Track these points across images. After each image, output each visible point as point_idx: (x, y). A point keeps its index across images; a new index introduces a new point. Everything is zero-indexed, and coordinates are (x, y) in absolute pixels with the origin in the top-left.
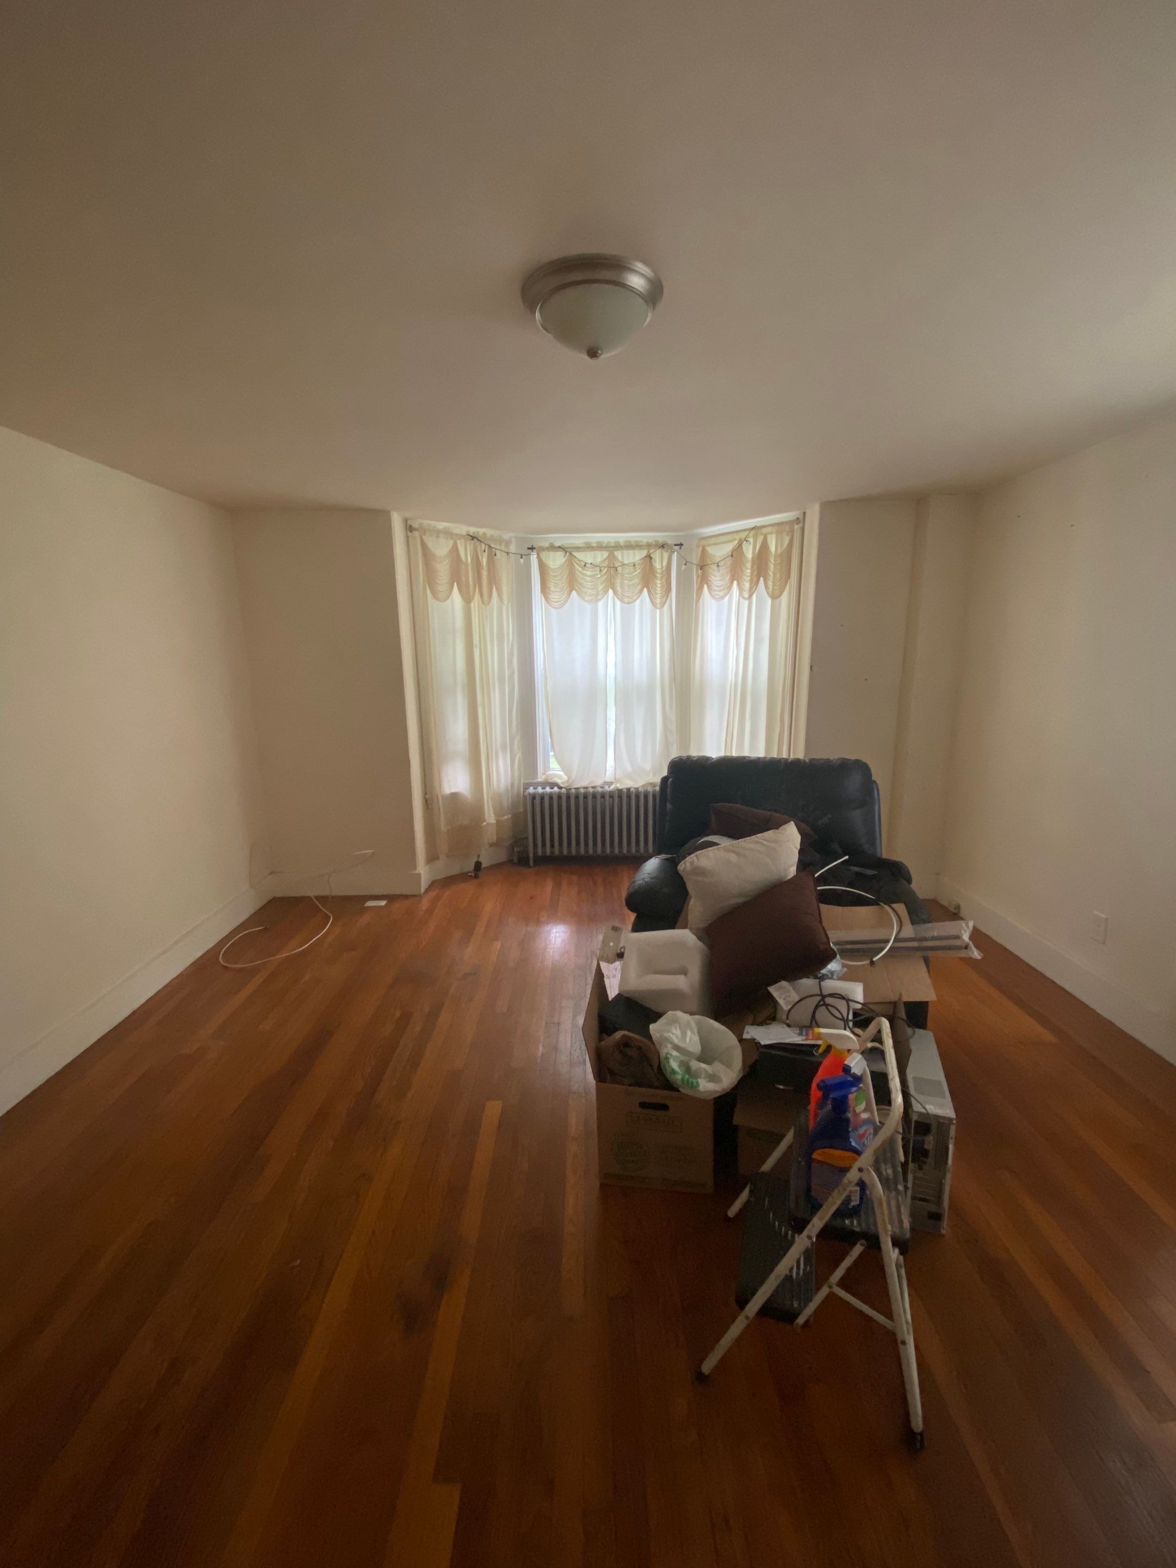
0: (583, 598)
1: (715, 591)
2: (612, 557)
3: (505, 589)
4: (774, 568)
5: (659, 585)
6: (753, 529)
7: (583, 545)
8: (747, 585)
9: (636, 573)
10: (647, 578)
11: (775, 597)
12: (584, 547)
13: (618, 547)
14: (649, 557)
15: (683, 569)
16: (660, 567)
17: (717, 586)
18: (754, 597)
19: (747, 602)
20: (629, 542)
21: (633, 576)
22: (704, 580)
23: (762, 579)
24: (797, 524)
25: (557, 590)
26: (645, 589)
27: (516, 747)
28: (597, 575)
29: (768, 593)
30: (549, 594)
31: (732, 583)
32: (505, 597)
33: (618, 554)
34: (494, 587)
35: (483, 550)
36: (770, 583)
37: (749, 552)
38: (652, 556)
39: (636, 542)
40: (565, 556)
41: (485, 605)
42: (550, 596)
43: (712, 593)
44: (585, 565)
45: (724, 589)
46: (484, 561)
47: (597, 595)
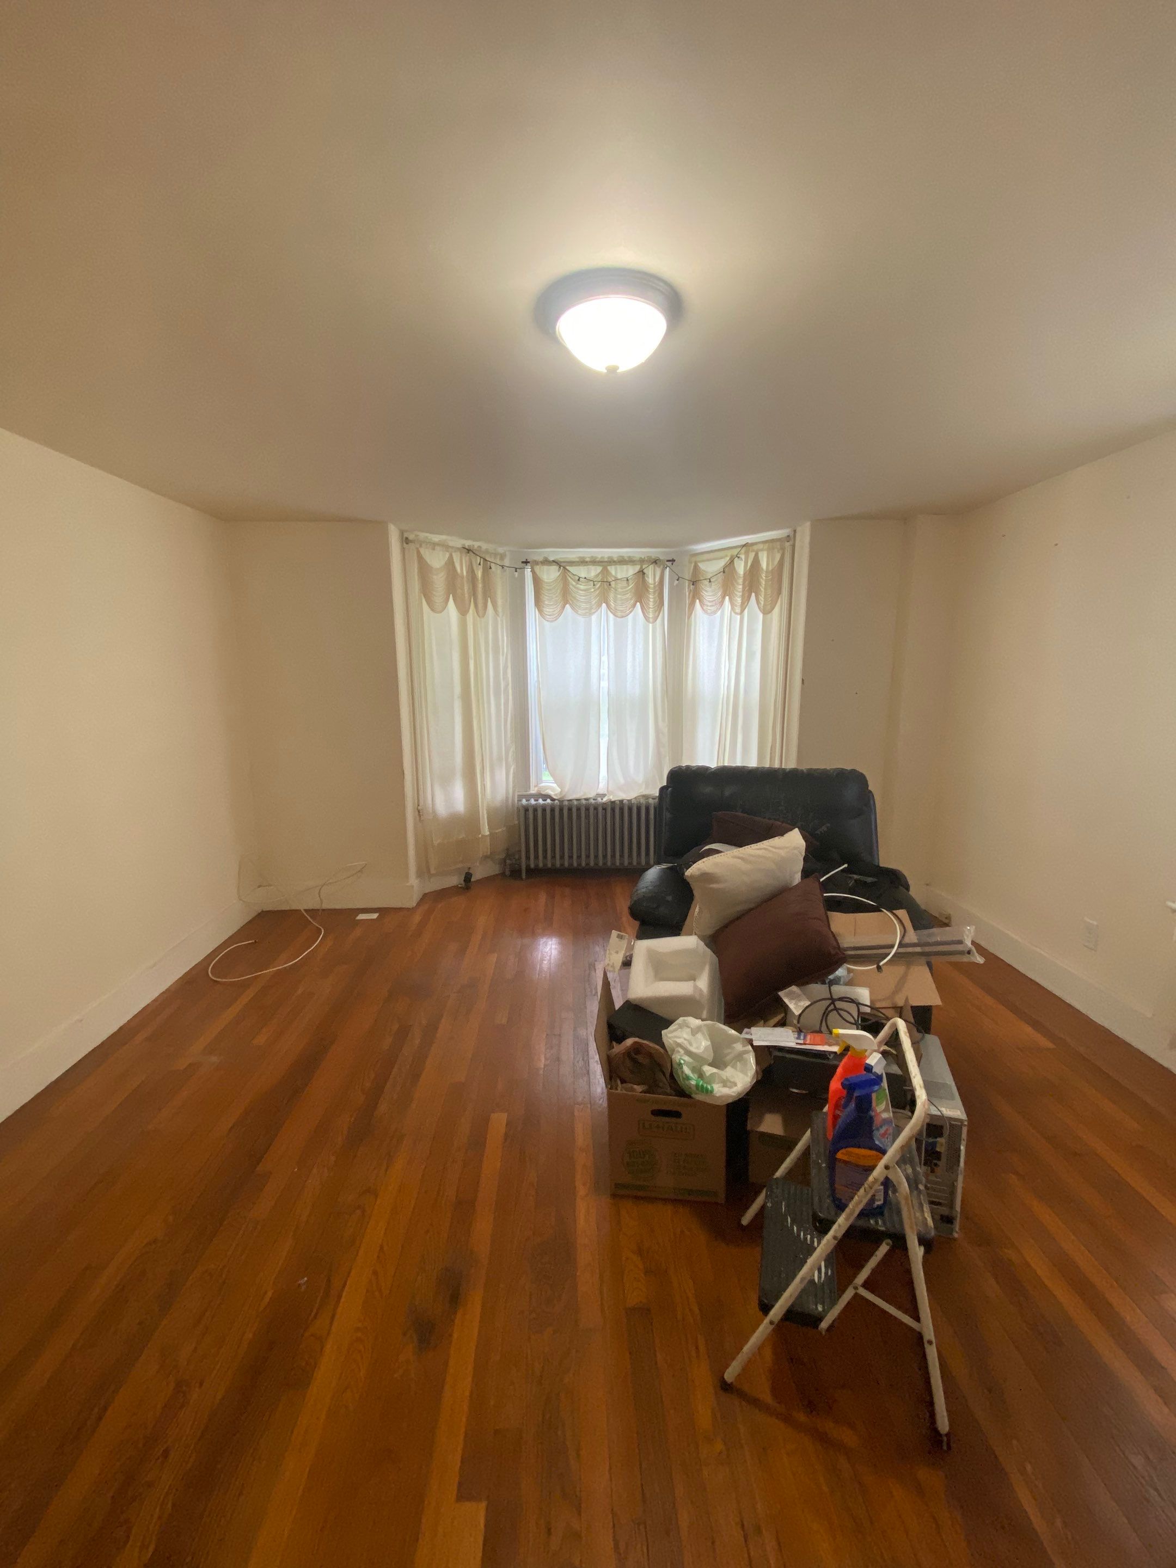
0: (577, 612)
1: (708, 606)
2: (605, 571)
3: (500, 602)
4: (765, 585)
5: (651, 600)
6: (744, 546)
7: (577, 560)
8: (739, 600)
9: (630, 587)
10: (640, 593)
11: (766, 612)
12: (578, 562)
13: (611, 562)
14: (642, 573)
15: (675, 584)
16: (653, 583)
17: (709, 601)
18: (746, 611)
19: (739, 617)
20: (623, 557)
21: (627, 591)
22: (696, 595)
23: (753, 594)
24: (788, 541)
25: (551, 603)
26: (638, 603)
27: (510, 759)
28: (591, 589)
29: (759, 608)
30: (543, 607)
31: (724, 598)
32: (500, 609)
33: (612, 569)
34: (489, 599)
35: (478, 563)
36: (762, 598)
37: (741, 568)
38: (645, 571)
39: (629, 557)
40: (559, 571)
41: (479, 617)
42: (544, 609)
43: (704, 608)
44: (579, 580)
45: (716, 604)
46: (479, 574)
47: (591, 608)
